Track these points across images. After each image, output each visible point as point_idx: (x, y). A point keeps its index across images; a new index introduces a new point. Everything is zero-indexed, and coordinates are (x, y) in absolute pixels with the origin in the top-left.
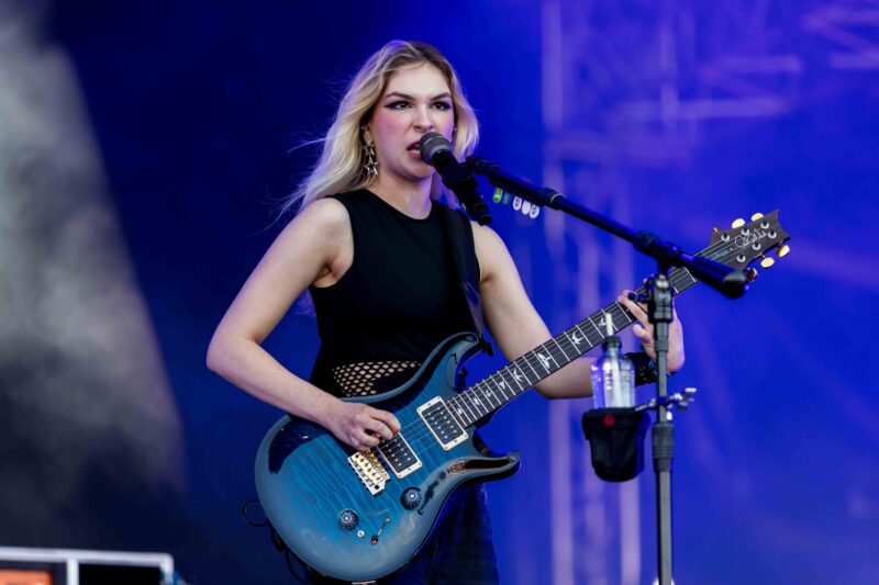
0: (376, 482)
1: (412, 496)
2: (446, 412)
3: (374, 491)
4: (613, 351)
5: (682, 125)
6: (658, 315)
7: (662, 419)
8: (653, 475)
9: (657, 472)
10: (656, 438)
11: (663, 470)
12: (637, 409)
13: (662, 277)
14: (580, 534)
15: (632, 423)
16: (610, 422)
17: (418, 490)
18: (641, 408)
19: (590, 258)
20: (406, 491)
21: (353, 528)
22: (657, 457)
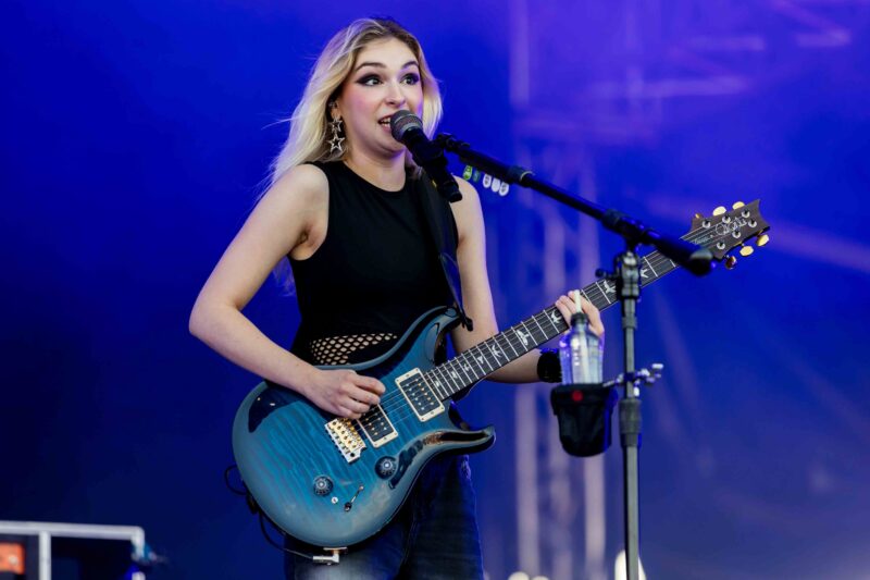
0: (352, 450)
1: (387, 466)
2: (424, 384)
3: (349, 459)
4: (581, 328)
5: (647, 103)
6: (626, 292)
7: (629, 395)
8: (621, 451)
9: (624, 448)
10: (623, 414)
11: (631, 445)
12: (605, 385)
13: (629, 254)
14: (545, 508)
15: (600, 398)
16: (578, 397)
17: (393, 459)
18: (609, 383)
19: (556, 235)
20: (381, 460)
21: (328, 494)
22: (625, 431)
